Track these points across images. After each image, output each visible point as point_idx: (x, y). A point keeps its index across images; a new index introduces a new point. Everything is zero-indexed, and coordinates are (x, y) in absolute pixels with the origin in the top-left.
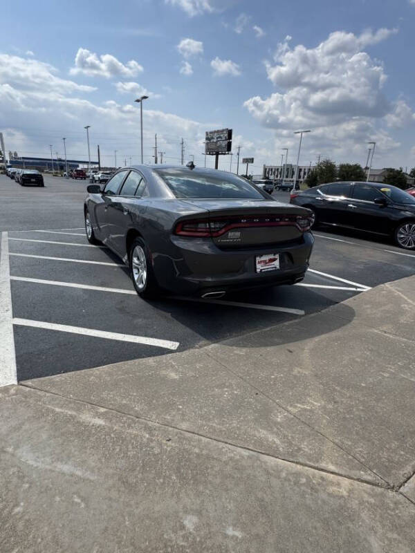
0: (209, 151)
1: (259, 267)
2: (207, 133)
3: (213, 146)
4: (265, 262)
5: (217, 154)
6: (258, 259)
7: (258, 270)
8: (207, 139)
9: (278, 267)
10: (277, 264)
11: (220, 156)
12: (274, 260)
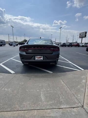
0: (80, 37)
1: (36, 59)
2: (80, 33)
3: (81, 36)
4: (38, 58)
5: (82, 38)
6: (36, 57)
7: (36, 60)
8: (80, 35)
9: (42, 59)
10: (42, 58)
11: (83, 38)
12: (41, 57)
